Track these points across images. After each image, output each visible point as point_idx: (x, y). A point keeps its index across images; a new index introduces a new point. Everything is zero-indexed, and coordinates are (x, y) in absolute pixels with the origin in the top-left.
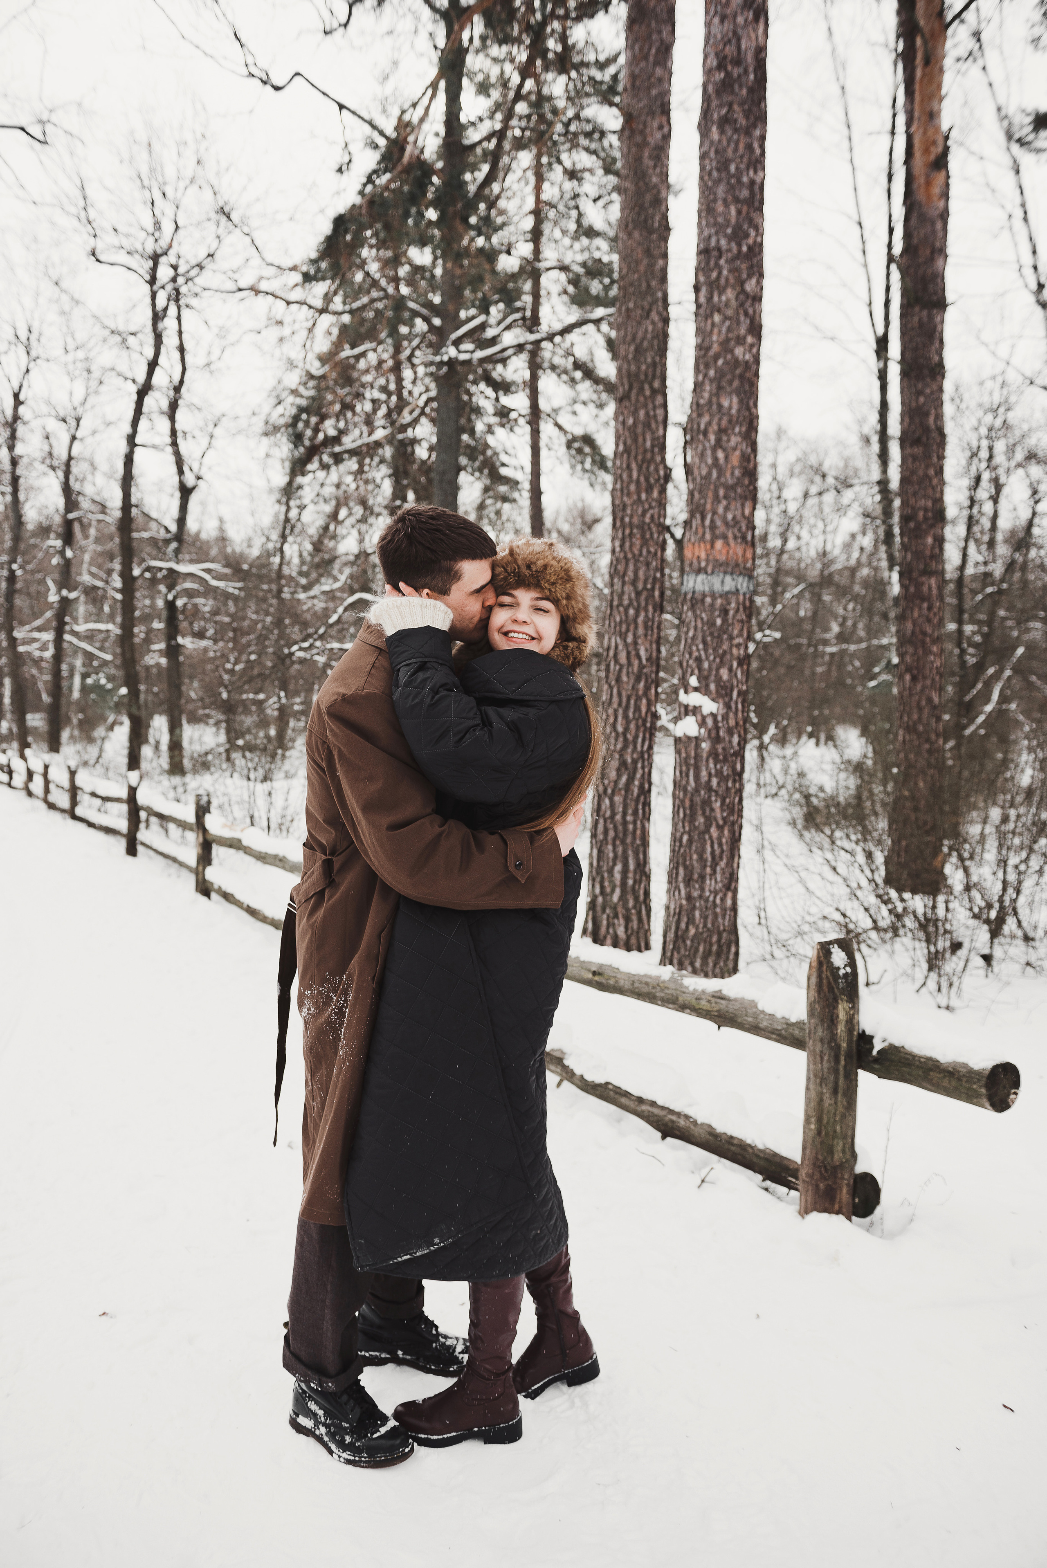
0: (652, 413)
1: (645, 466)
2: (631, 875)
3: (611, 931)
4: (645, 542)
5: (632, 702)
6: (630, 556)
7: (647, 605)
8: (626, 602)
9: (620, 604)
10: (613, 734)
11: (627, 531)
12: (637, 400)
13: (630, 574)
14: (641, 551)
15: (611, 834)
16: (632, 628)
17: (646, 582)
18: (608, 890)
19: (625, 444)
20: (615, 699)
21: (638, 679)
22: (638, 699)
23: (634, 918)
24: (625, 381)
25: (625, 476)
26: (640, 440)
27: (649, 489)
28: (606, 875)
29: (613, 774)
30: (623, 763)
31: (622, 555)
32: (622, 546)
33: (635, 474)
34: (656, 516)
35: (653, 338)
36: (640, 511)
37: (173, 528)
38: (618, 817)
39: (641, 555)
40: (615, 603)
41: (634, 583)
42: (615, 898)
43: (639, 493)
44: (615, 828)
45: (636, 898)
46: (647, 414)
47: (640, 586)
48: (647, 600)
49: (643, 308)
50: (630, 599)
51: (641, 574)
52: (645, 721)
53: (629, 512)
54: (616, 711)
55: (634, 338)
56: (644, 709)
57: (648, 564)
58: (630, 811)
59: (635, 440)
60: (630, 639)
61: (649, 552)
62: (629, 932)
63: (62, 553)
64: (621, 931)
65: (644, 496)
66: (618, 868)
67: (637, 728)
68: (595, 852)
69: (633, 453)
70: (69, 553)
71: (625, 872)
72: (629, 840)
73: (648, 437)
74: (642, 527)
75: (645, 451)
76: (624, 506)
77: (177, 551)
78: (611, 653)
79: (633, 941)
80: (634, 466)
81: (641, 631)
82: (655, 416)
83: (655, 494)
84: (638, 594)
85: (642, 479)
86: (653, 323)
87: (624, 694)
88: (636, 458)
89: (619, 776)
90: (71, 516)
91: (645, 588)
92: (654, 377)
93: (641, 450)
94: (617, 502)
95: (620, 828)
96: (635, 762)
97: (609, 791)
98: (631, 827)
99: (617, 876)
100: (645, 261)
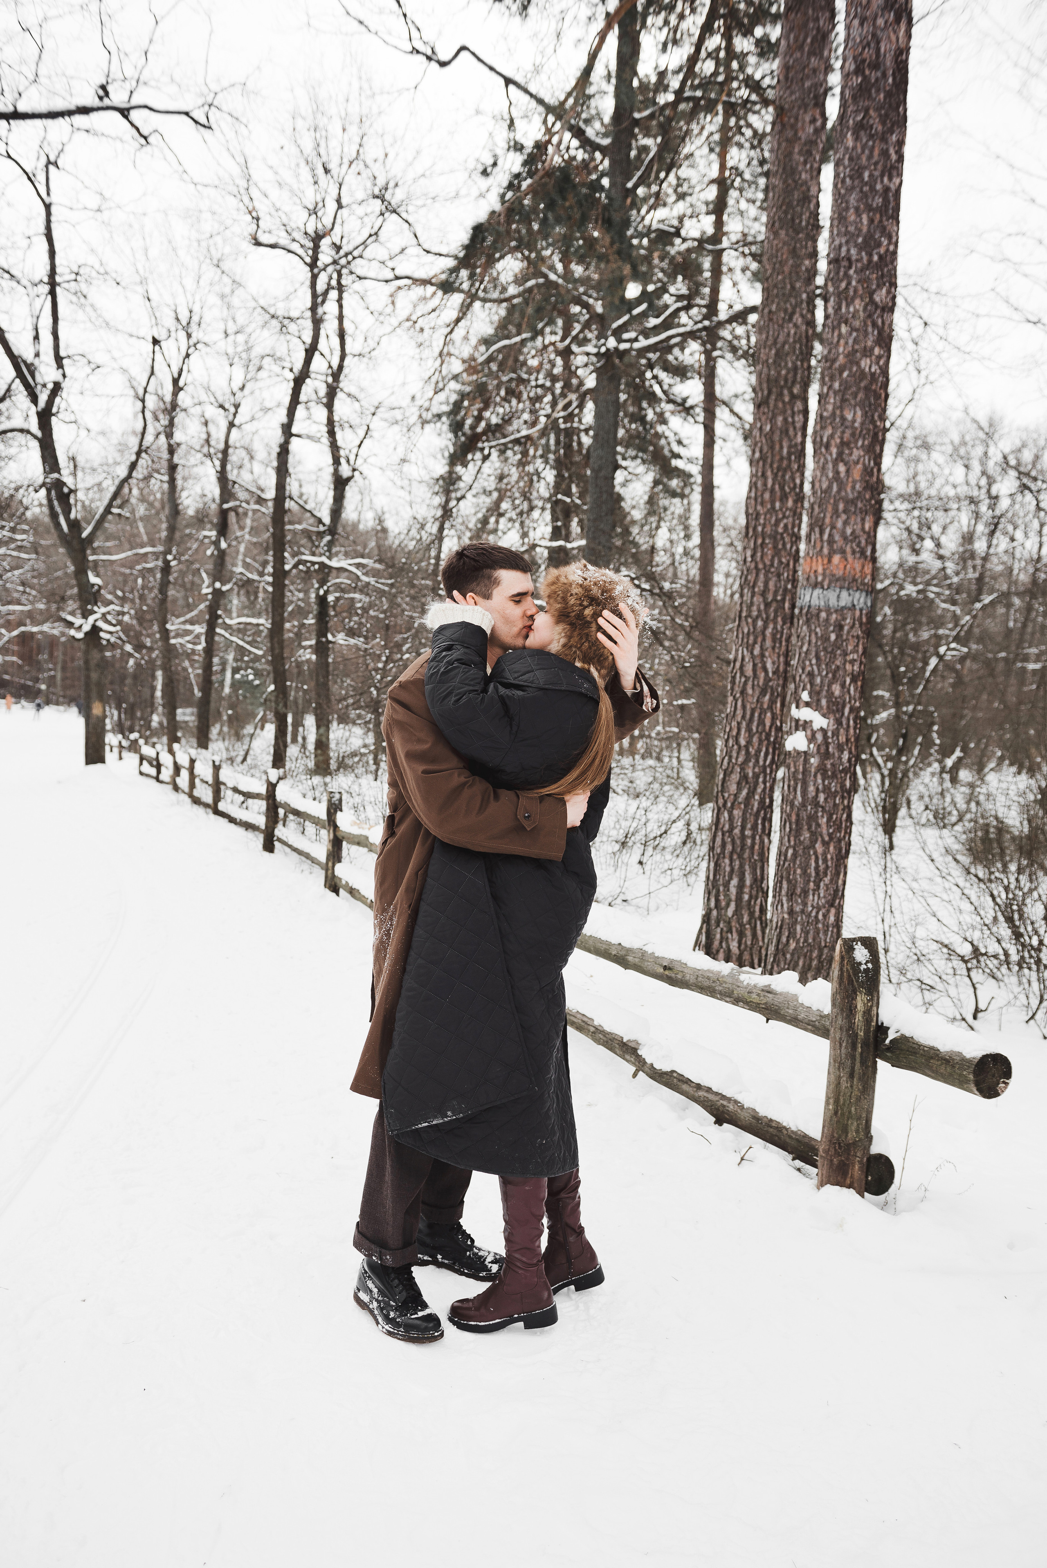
0: (790, 419)
1: (780, 474)
2: (747, 890)
3: (724, 945)
4: (777, 553)
5: (756, 715)
6: (761, 566)
7: (776, 617)
8: (755, 613)
9: (749, 616)
10: (736, 747)
11: (760, 541)
12: (776, 406)
13: (760, 584)
14: (772, 561)
15: (729, 847)
16: (759, 640)
17: (776, 593)
18: (723, 904)
19: (761, 451)
20: (739, 712)
21: (763, 693)
22: (763, 712)
23: (749, 933)
24: (765, 386)
25: (759, 484)
26: (777, 447)
27: (784, 498)
28: (721, 889)
29: (733, 788)
30: (744, 777)
31: (753, 565)
32: (752, 556)
33: (770, 482)
34: (790, 527)
35: (795, 342)
36: (773, 520)
37: (327, 520)
38: (737, 831)
39: (772, 565)
40: (744, 614)
41: (763, 594)
42: (730, 912)
43: (773, 502)
44: (733, 842)
45: (751, 914)
46: (785, 420)
47: (770, 597)
48: (776, 612)
49: (786, 311)
50: (759, 611)
51: (771, 585)
52: (768, 735)
53: (762, 521)
54: (739, 724)
55: (775, 342)
56: (768, 723)
57: (779, 575)
58: (749, 826)
59: (772, 448)
60: (757, 651)
61: (781, 562)
62: (743, 947)
63: (216, 543)
64: (734, 946)
65: (777, 505)
66: (734, 882)
67: (760, 742)
68: (712, 865)
69: (769, 460)
70: (223, 545)
71: (741, 887)
72: (746, 855)
73: (785, 444)
74: (774, 537)
75: (782, 459)
76: (758, 515)
77: (330, 544)
78: (738, 665)
79: (746, 956)
80: (769, 473)
81: (768, 643)
82: (793, 422)
83: (790, 503)
84: (767, 605)
85: (777, 487)
86: (796, 326)
87: (748, 707)
88: (771, 466)
89: (739, 789)
90: (225, 506)
91: (774, 599)
92: (794, 382)
93: (777, 458)
94: (751, 511)
95: (738, 842)
96: (756, 776)
97: (729, 805)
98: (749, 841)
99: (733, 891)
100: (791, 262)
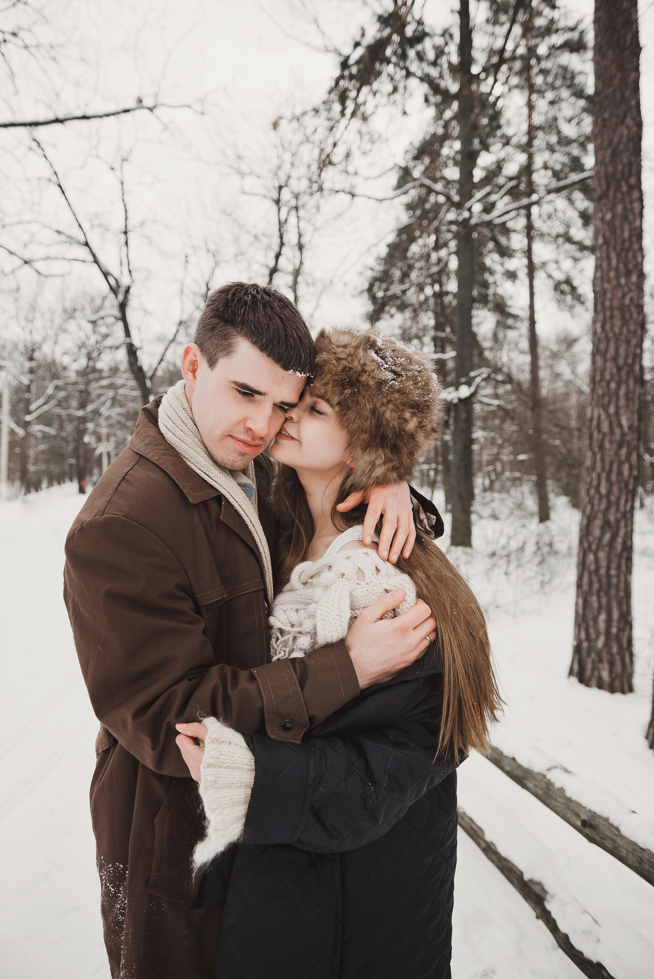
0: (629, 207)
1: (623, 254)
2: (615, 624)
3: (596, 673)
4: (625, 322)
5: (615, 467)
6: (610, 335)
7: (628, 378)
8: (608, 376)
9: (602, 379)
10: (597, 497)
11: (608, 314)
12: (615, 197)
13: (611, 351)
14: (621, 330)
15: (596, 586)
16: (614, 400)
17: (626, 358)
18: (593, 636)
19: (604, 237)
20: (599, 465)
21: (620, 446)
22: (621, 464)
23: (618, 663)
24: (603, 183)
25: (605, 265)
26: (619, 232)
27: (628, 274)
28: (591, 623)
29: (597, 532)
30: (606, 523)
31: (603, 336)
32: (603, 327)
33: (614, 262)
34: (635, 298)
35: (628, 141)
36: (620, 294)
38: (603, 571)
39: (621, 333)
40: (598, 378)
41: (615, 359)
42: (600, 643)
43: (618, 278)
44: (600, 581)
45: (620, 645)
46: (625, 208)
47: (621, 361)
48: (628, 374)
49: (618, 116)
50: (612, 374)
51: (622, 351)
52: (627, 484)
53: (609, 295)
54: (599, 476)
55: (610, 143)
56: (626, 472)
57: (628, 342)
58: (614, 566)
59: (614, 232)
60: (612, 410)
61: (628, 331)
62: (614, 676)
64: (605, 675)
65: (623, 281)
66: (603, 617)
67: (620, 490)
68: (581, 602)
69: (612, 243)
71: (609, 621)
72: (613, 592)
73: (626, 228)
74: (622, 309)
75: (624, 241)
76: (604, 292)
78: (594, 423)
79: (617, 684)
80: (613, 255)
81: (622, 402)
82: (632, 210)
83: (634, 278)
84: (619, 369)
85: (621, 266)
86: (628, 128)
87: (607, 460)
88: (615, 248)
89: (603, 533)
91: (625, 364)
92: (630, 175)
93: (619, 241)
94: (598, 288)
95: (604, 581)
96: (618, 521)
97: (594, 547)
98: (614, 580)
99: (602, 624)
100: (619, 76)
